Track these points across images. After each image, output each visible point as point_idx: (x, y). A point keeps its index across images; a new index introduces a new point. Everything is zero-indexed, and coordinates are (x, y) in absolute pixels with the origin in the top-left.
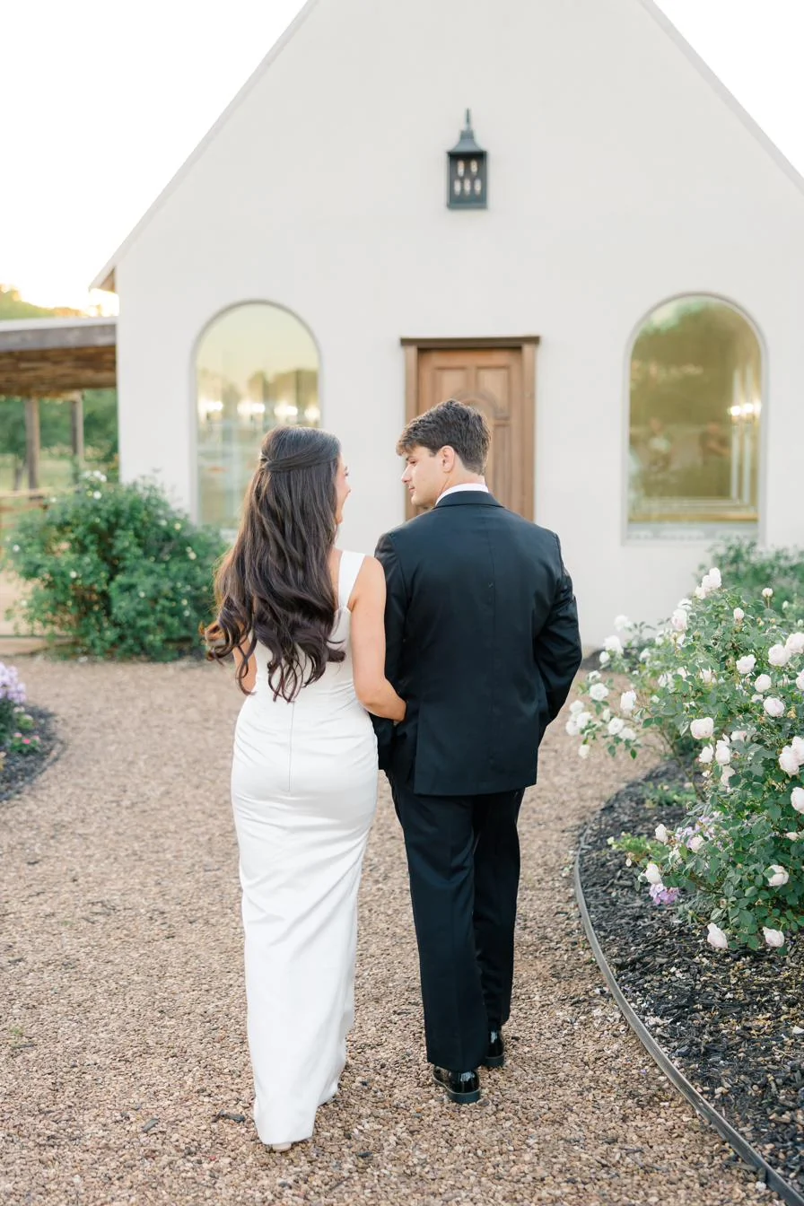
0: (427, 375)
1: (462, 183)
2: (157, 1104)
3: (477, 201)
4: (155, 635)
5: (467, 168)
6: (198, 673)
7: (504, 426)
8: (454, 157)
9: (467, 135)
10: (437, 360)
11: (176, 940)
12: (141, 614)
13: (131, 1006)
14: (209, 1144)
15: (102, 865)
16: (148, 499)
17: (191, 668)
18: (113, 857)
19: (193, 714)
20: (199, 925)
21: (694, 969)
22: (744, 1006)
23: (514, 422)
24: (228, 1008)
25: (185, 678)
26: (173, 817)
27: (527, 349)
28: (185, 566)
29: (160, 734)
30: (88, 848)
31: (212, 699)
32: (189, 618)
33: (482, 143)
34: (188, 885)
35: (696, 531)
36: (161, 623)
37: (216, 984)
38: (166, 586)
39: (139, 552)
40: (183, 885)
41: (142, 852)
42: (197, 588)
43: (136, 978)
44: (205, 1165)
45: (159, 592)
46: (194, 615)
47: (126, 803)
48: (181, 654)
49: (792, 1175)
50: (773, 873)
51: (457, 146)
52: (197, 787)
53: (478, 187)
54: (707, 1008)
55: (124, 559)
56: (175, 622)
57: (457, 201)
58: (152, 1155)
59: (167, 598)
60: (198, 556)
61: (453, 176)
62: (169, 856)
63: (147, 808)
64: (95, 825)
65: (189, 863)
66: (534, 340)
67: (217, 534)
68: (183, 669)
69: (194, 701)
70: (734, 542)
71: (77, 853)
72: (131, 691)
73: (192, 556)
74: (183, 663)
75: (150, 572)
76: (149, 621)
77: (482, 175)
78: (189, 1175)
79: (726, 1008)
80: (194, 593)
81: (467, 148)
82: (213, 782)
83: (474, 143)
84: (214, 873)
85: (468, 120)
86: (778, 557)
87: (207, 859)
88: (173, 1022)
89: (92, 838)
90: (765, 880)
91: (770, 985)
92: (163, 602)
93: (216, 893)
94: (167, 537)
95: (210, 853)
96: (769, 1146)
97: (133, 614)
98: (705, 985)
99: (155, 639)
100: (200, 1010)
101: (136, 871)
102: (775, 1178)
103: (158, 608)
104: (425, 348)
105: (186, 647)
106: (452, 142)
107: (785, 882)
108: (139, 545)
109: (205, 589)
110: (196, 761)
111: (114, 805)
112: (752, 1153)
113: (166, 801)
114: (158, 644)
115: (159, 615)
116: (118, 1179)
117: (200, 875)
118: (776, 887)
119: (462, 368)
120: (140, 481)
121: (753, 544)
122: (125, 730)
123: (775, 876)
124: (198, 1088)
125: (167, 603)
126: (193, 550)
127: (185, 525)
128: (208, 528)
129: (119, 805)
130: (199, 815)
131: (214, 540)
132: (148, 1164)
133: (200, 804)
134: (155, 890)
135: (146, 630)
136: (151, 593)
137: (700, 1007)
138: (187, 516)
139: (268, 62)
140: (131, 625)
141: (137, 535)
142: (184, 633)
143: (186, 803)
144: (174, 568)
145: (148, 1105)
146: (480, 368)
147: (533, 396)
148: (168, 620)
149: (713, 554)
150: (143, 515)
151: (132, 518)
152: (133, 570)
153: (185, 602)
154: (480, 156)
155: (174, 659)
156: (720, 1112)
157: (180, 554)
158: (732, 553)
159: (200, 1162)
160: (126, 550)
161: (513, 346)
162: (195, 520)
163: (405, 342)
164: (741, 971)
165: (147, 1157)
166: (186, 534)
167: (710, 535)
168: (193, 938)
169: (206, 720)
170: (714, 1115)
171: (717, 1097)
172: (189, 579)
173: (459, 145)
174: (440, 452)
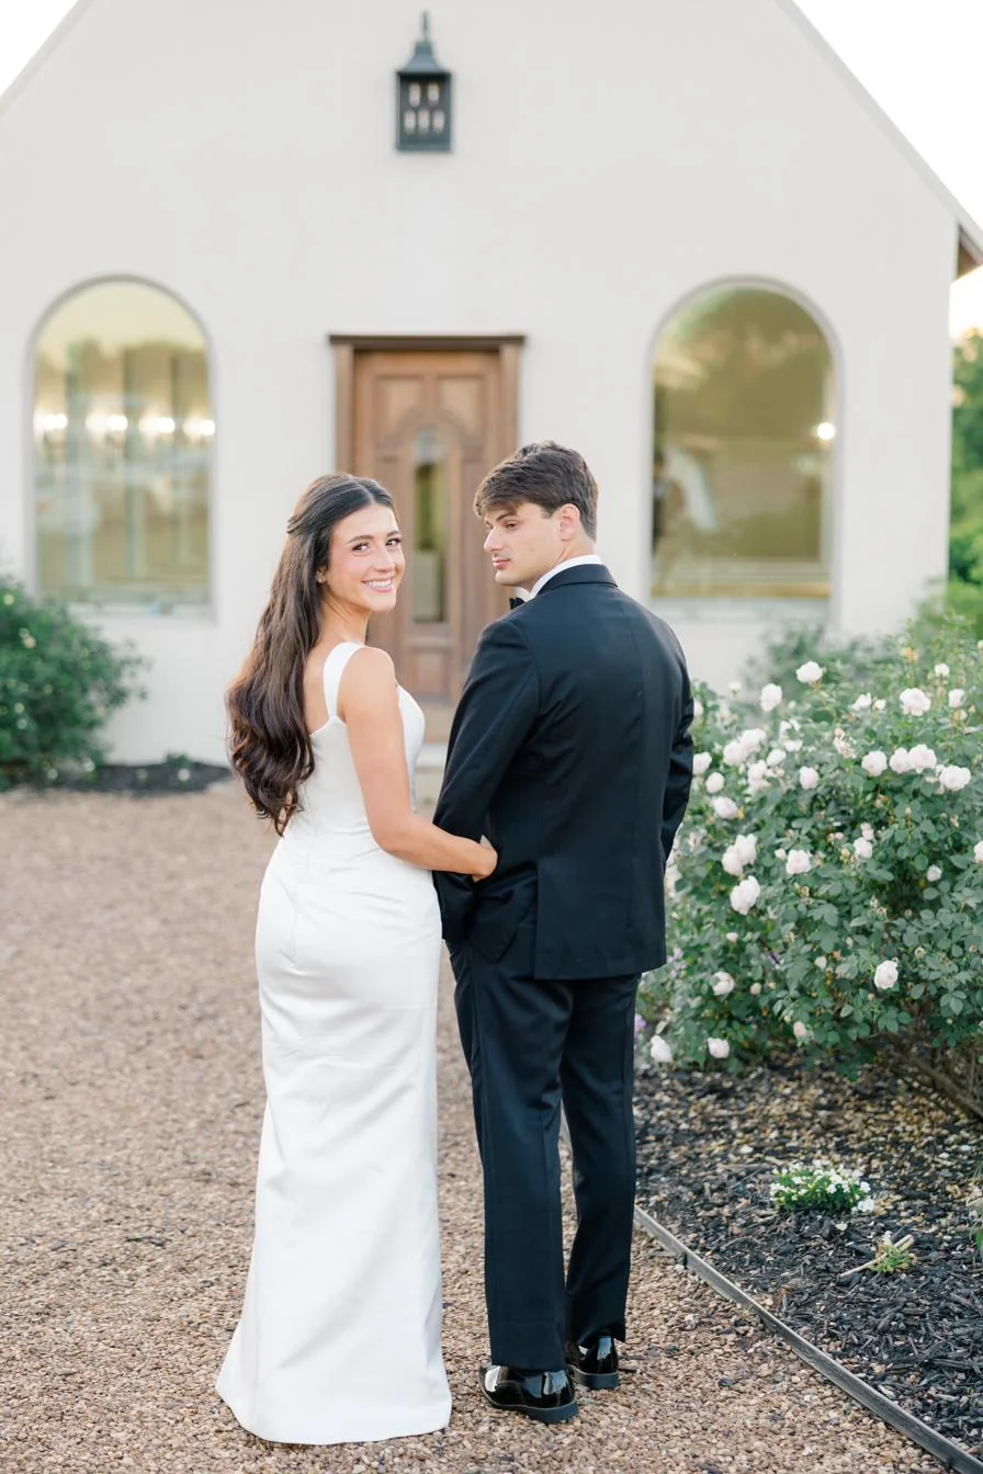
0: (366, 386)
1: (417, 116)
2: (61, 1232)
3: (439, 142)
5: (424, 94)
6: (39, 808)
7: (476, 459)
8: (406, 79)
9: (423, 49)
10: (381, 365)
11: (57, 1101)
13: (15, 1158)
14: (124, 1257)
17: (30, 800)
19: (39, 860)
20: (83, 1087)
21: (652, 1106)
22: (698, 1136)
24: (129, 1157)
25: (22, 815)
26: (31, 980)
27: (508, 352)
28: (19, 657)
31: (64, 842)
32: (24, 731)
33: (445, 60)
34: (63, 1049)
35: (746, 611)
37: (110, 1138)
40: (56, 1050)
42: (38, 688)
43: (17, 1135)
44: (122, 1272)
46: (33, 727)
48: (13, 783)
49: (709, 1253)
50: (718, 980)
51: (410, 63)
52: (59, 946)
53: (439, 122)
54: (659, 1139)
56: (6, 736)
57: (410, 141)
58: (65, 1265)
60: (38, 643)
61: (403, 106)
62: (33, 1021)
66: (518, 341)
67: (64, 613)
68: (19, 804)
69: (39, 844)
70: (797, 628)
73: (29, 642)
74: (17, 795)
77: (445, 105)
78: (108, 1278)
79: (678, 1137)
80: (34, 696)
81: (423, 67)
83: (433, 61)
85: (425, 26)
86: (854, 646)
87: (82, 1023)
88: (66, 1170)
90: (710, 989)
91: (731, 1117)
93: (99, 1057)
95: (86, 1017)
96: (692, 1236)
98: (661, 1118)
100: (96, 1159)
102: (693, 1258)
104: (363, 348)
105: (20, 773)
106: (402, 58)
107: (730, 989)
109: (48, 690)
110: (52, 917)
112: (675, 1243)
113: (20, 962)
116: (34, 1283)
117: (78, 1040)
118: (722, 996)
119: (415, 377)
121: (821, 631)
123: (720, 984)
124: (105, 1218)
126: (31, 634)
127: (19, 599)
128: (50, 602)
130: (66, 979)
131: (58, 619)
132: (62, 1273)
133: (66, 965)
134: (22, 1055)
137: (651, 1138)
138: (20, 585)
142: (17, 752)
143: (47, 965)
144: (4, 659)
145: (53, 1233)
146: (442, 377)
153: (20, 708)
154: (442, 79)
155: (5, 790)
156: (652, 1216)
157: (12, 639)
158: (793, 643)
159: (116, 1271)
161: (490, 347)
162: (31, 590)
163: (336, 340)
164: (704, 1107)
165: (61, 1267)
166: (21, 610)
167: (764, 618)
168: (77, 1099)
169: (60, 867)
170: (646, 1219)
171: (651, 1205)
172: (26, 675)
173: (413, 62)
174: (559, 512)
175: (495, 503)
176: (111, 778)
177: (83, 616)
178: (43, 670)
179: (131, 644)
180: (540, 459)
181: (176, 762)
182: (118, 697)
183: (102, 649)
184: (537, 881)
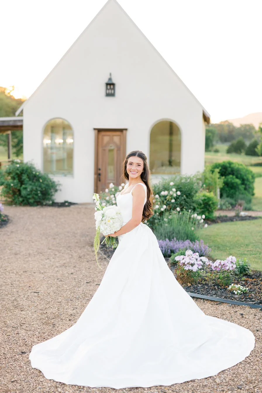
0: (100, 137)
1: (109, 91)
3: (113, 95)
5: (110, 87)
7: (119, 150)
8: (107, 84)
9: (110, 79)
12: (29, 195)
16: (31, 167)
19: (40, 216)
23: (122, 149)
27: (124, 131)
28: (39, 183)
31: (44, 214)
33: (114, 81)
36: (33, 197)
38: (34, 188)
39: (28, 180)
46: (41, 195)
48: (38, 205)
53: (113, 92)
55: (24, 181)
56: (37, 197)
57: (108, 95)
59: (34, 191)
60: (43, 181)
61: (107, 89)
66: (126, 130)
73: (41, 181)
74: (38, 207)
75: (31, 185)
76: (30, 196)
77: (114, 89)
80: (41, 190)
81: (110, 82)
83: (112, 81)
85: (110, 75)
94: (35, 176)
97: (26, 195)
99: (31, 201)
103: (33, 193)
104: (99, 131)
105: (39, 203)
106: (106, 80)
108: (28, 178)
109: (44, 189)
115: (33, 195)
119: (109, 135)
120: (28, 162)
126: (41, 179)
127: (40, 173)
128: (45, 174)
135: (30, 198)
136: (31, 190)
138: (40, 171)
140: (26, 197)
141: (28, 176)
142: (39, 200)
146: (113, 136)
148: (35, 196)
150: (29, 171)
151: (26, 171)
152: (27, 184)
153: (39, 192)
154: (113, 84)
157: (38, 180)
160: (25, 179)
161: (121, 130)
162: (42, 172)
163: (95, 129)
166: (40, 175)
172: (40, 186)
173: (108, 81)
176: (55, 204)
177: (51, 176)
178: (43, 186)
179: (59, 181)
181: (66, 202)
182: (56, 191)
183: (54, 182)
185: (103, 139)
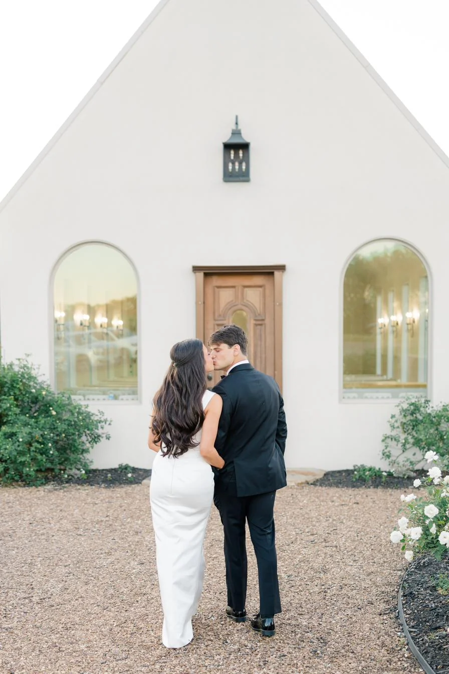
0: (210, 291)
1: (233, 163)
3: (242, 176)
4: (30, 468)
5: (236, 154)
6: (61, 493)
7: (261, 325)
8: (228, 147)
9: (236, 133)
10: (216, 281)
12: (21, 453)
15: (31, 657)
16: (23, 375)
17: (56, 490)
18: (37, 649)
23: (268, 321)
25: (53, 496)
27: (277, 274)
28: (49, 419)
29: (47, 540)
30: (15, 641)
32: (52, 455)
33: (246, 137)
35: (386, 394)
36: (34, 459)
38: (37, 434)
39: (18, 410)
41: (60, 643)
42: (58, 434)
45: (32, 438)
46: (56, 453)
47: (35, 599)
48: (47, 481)
51: (229, 140)
53: (244, 167)
55: (7, 415)
56: (44, 458)
57: (229, 176)
59: (38, 442)
60: (57, 413)
61: (227, 159)
62: (83, 647)
63: (53, 603)
64: (16, 620)
65: (100, 652)
66: (282, 268)
67: (69, 398)
68: (50, 491)
69: (63, 514)
70: (413, 400)
71: (7, 647)
72: (18, 508)
73: (54, 413)
74: (49, 487)
75: (26, 424)
76: (26, 458)
77: (246, 159)
80: (56, 438)
81: (236, 141)
82: (97, 578)
83: (241, 138)
84: (124, 662)
85: (237, 123)
89: (16, 632)
92: (35, 444)
94: (35, 400)
97: (15, 453)
99: (30, 470)
101: (60, 662)
103: (32, 449)
104: (209, 273)
105: (50, 476)
106: (227, 137)
108: (17, 406)
109: (63, 435)
111: (27, 601)
114: (33, 473)
115: (32, 454)
119: (233, 287)
120: (17, 362)
121: (427, 401)
122: (20, 538)
125: (38, 446)
126: (54, 409)
127: (48, 392)
128: (62, 394)
129: (31, 601)
131: (67, 402)
133: (93, 597)
135: (23, 464)
136: (28, 439)
138: (49, 386)
139: (101, 82)
140: (14, 462)
141: (16, 400)
142: (49, 465)
144: (42, 421)
146: (245, 287)
147: (281, 305)
148: (39, 457)
149: (400, 407)
150: (20, 385)
151: (12, 387)
152: (13, 423)
153: (50, 445)
154: (245, 147)
155: (42, 484)
157: (47, 412)
158: (412, 407)
160: (9, 409)
161: (268, 272)
162: (54, 389)
163: (196, 269)
166: (49, 398)
167: (395, 396)
172: (53, 429)
173: (231, 138)
174: (233, 347)
175: (214, 342)
176: (94, 477)
177: (77, 400)
178: (61, 426)
179: (102, 413)
180: (229, 329)
181: (124, 469)
182: (96, 439)
183: (88, 415)
184: (234, 467)
185: (216, 298)
